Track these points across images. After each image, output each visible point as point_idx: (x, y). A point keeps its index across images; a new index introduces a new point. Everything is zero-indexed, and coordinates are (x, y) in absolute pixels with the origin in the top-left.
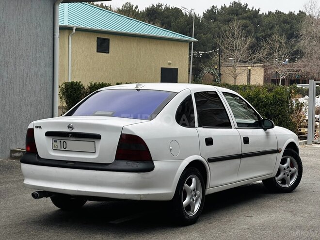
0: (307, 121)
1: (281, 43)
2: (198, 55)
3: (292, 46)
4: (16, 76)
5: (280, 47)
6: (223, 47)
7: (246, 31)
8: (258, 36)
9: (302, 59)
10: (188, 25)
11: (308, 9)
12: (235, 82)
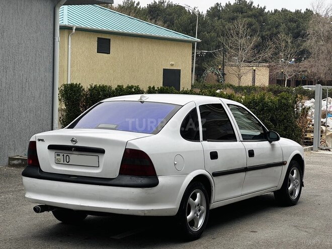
0: (313, 125)
1: (287, 42)
2: (201, 54)
3: (299, 45)
4: (15, 82)
5: (286, 46)
6: (227, 47)
7: (252, 30)
8: (263, 35)
9: (309, 59)
10: (191, 23)
11: (315, 8)
12: (239, 82)
